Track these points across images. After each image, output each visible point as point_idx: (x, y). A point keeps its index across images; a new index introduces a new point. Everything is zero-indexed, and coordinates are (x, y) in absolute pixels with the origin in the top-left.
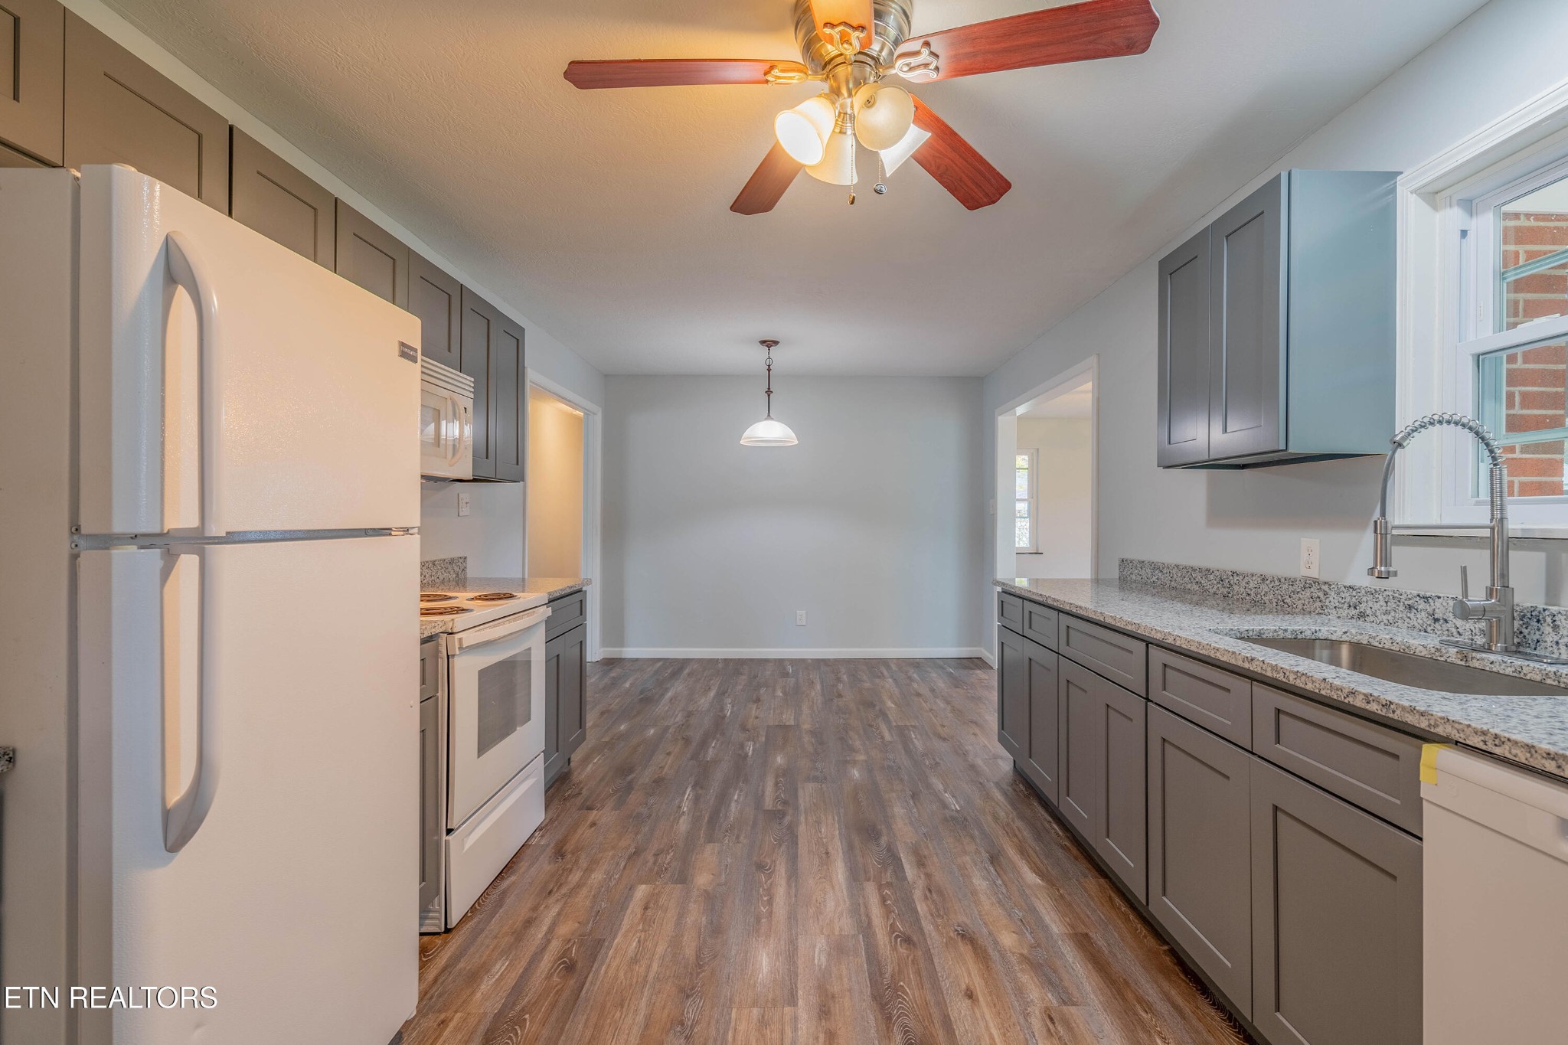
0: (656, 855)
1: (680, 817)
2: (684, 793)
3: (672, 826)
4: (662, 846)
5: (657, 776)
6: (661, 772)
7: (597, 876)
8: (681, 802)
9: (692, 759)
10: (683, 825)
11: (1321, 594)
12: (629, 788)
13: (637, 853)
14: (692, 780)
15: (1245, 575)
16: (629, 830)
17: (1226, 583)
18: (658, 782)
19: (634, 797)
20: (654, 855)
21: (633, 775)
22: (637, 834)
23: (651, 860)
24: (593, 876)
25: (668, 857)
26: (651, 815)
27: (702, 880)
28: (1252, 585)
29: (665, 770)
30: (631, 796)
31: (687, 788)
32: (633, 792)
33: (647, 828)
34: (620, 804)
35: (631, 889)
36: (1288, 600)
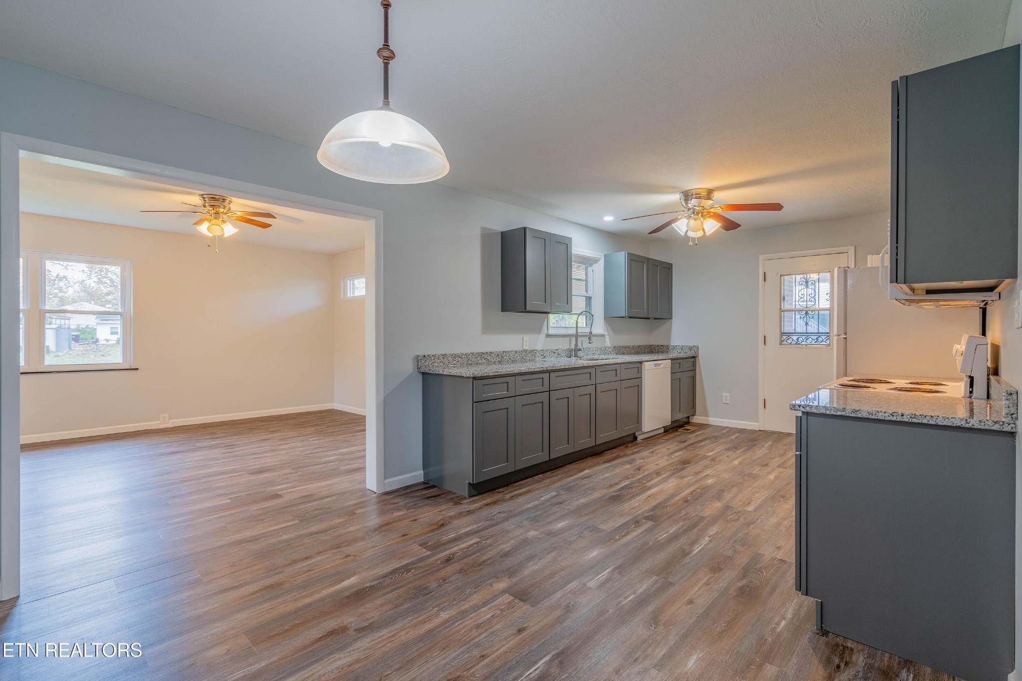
0: (738, 520)
1: (714, 535)
2: (700, 550)
3: (722, 531)
4: (733, 523)
5: (717, 575)
6: (709, 579)
7: (773, 520)
8: (707, 544)
9: (671, 584)
10: (714, 530)
11: (534, 353)
12: (746, 571)
13: (749, 524)
14: (687, 560)
15: (508, 352)
16: (752, 537)
17: (500, 356)
18: (716, 569)
19: (743, 559)
20: (739, 520)
21: (740, 584)
22: (747, 534)
23: (741, 519)
24: (776, 521)
25: (731, 517)
26: (734, 542)
27: (718, 505)
28: (512, 355)
29: (705, 580)
30: (747, 562)
31: (696, 554)
32: (743, 565)
33: (740, 535)
34: (756, 558)
35: (755, 510)
36: (525, 358)
